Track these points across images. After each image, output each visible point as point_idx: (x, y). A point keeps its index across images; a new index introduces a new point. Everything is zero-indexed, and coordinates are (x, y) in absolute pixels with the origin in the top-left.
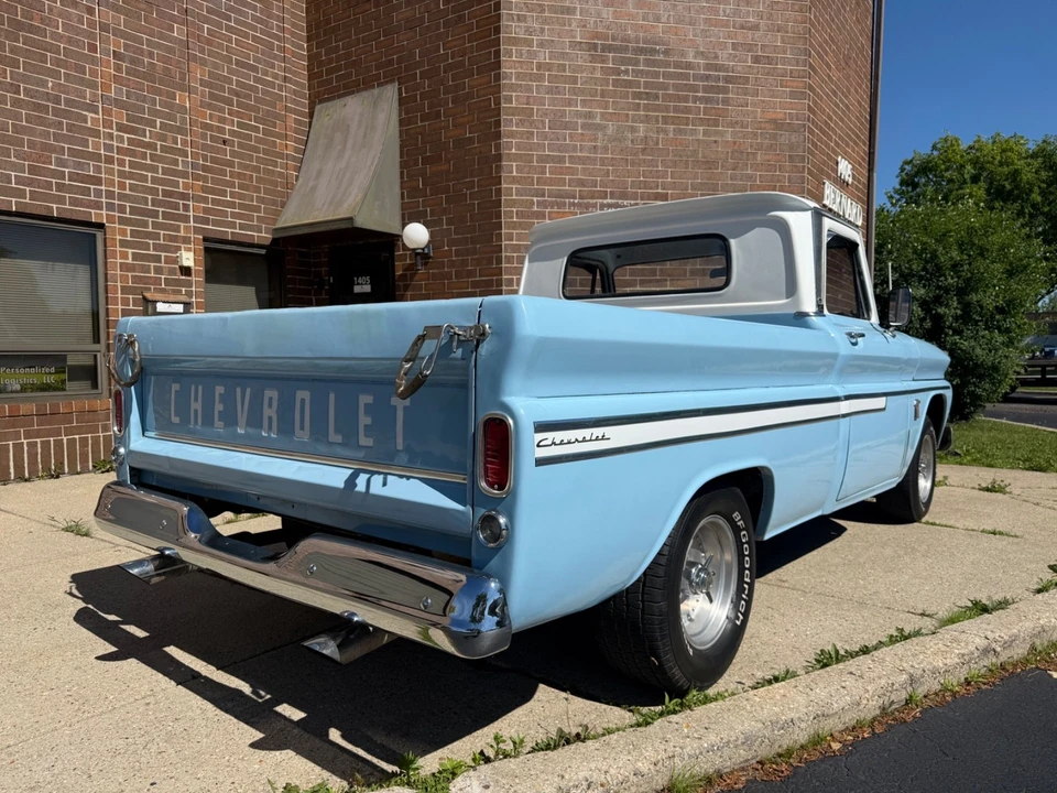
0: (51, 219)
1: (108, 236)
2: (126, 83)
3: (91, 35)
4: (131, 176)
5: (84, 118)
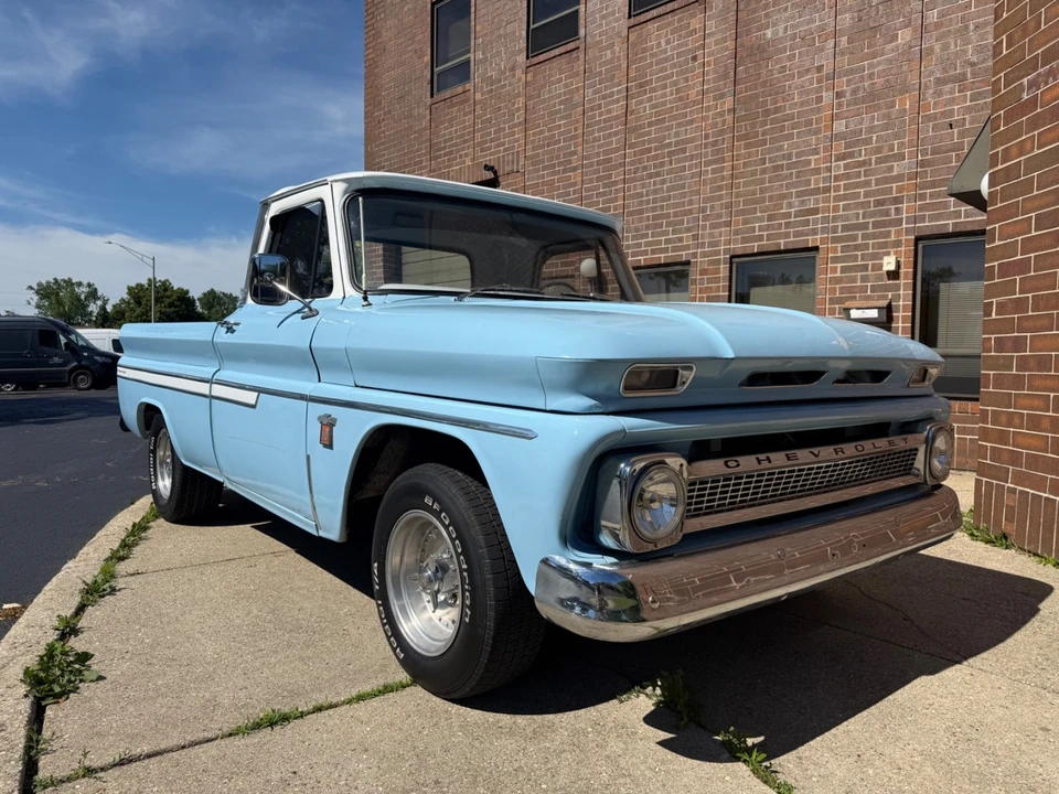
0: (780, 252)
1: (821, 255)
2: (846, 114)
3: (819, 90)
4: (845, 197)
5: (809, 162)
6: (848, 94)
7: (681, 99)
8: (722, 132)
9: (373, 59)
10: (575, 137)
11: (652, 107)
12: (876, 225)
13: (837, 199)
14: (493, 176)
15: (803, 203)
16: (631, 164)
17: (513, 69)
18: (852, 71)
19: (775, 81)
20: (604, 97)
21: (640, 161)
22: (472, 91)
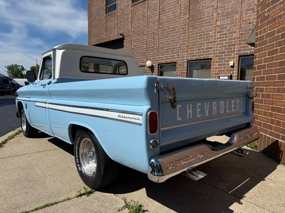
0: (201, 60)
1: (212, 61)
2: (220, 20)
3: (213, 13)
4: (219, 44)
5: (209, 34)
6: (221, 14)
7: (174, 15)
8: (185, 25)
9: (90, 3)
10: (145, 26)
11: (166, 17)
12: (228, 52)
13: (217, 44)
14: (123, 37)
15: (208, 45)
16: (161, 34)
17: (128, 6)
18: (222, 7)
19: (200, 10)
20: (153, 14)
21: (163, 33)
22: (117, 13)
